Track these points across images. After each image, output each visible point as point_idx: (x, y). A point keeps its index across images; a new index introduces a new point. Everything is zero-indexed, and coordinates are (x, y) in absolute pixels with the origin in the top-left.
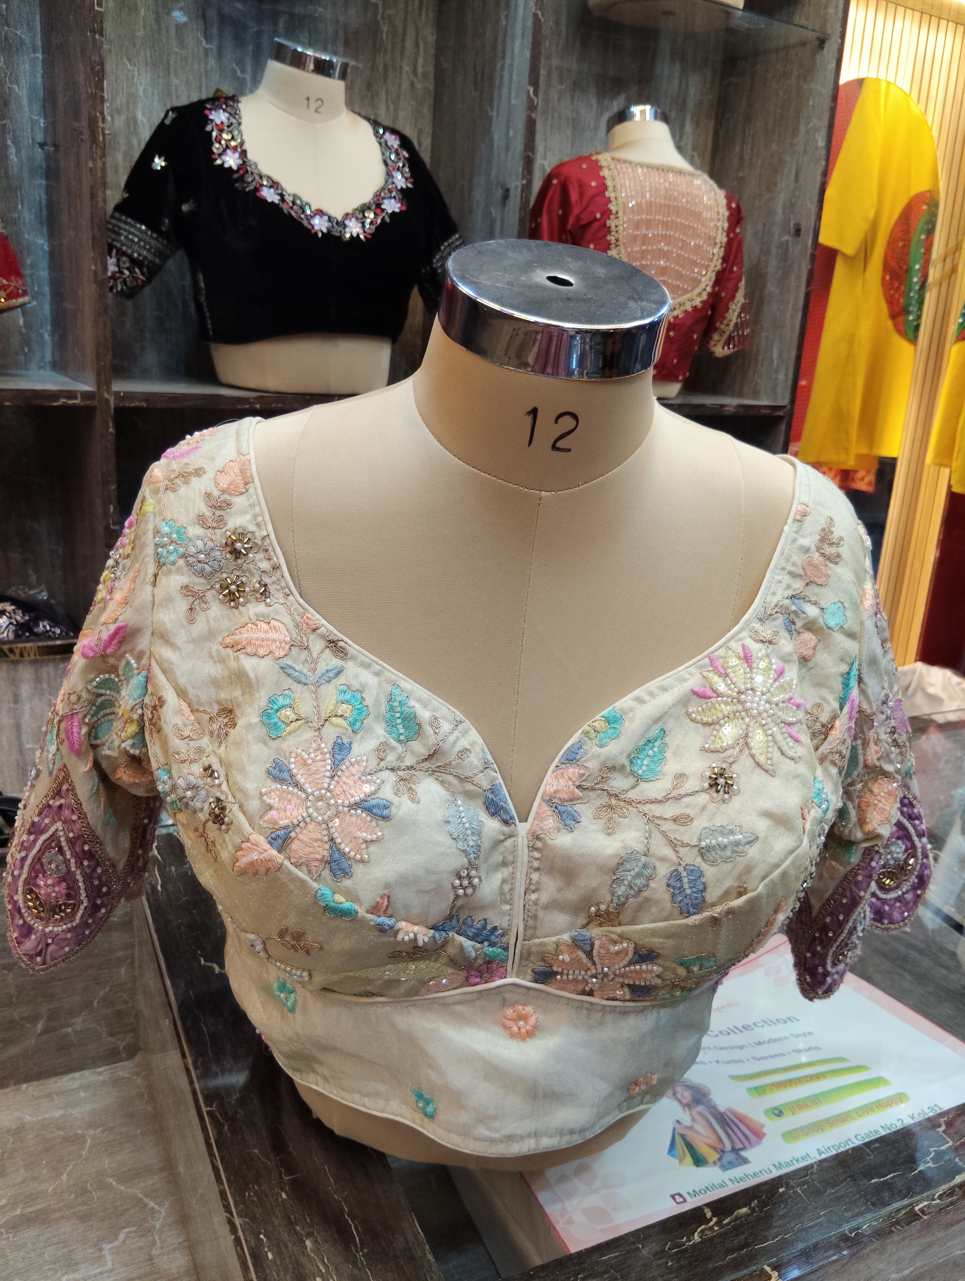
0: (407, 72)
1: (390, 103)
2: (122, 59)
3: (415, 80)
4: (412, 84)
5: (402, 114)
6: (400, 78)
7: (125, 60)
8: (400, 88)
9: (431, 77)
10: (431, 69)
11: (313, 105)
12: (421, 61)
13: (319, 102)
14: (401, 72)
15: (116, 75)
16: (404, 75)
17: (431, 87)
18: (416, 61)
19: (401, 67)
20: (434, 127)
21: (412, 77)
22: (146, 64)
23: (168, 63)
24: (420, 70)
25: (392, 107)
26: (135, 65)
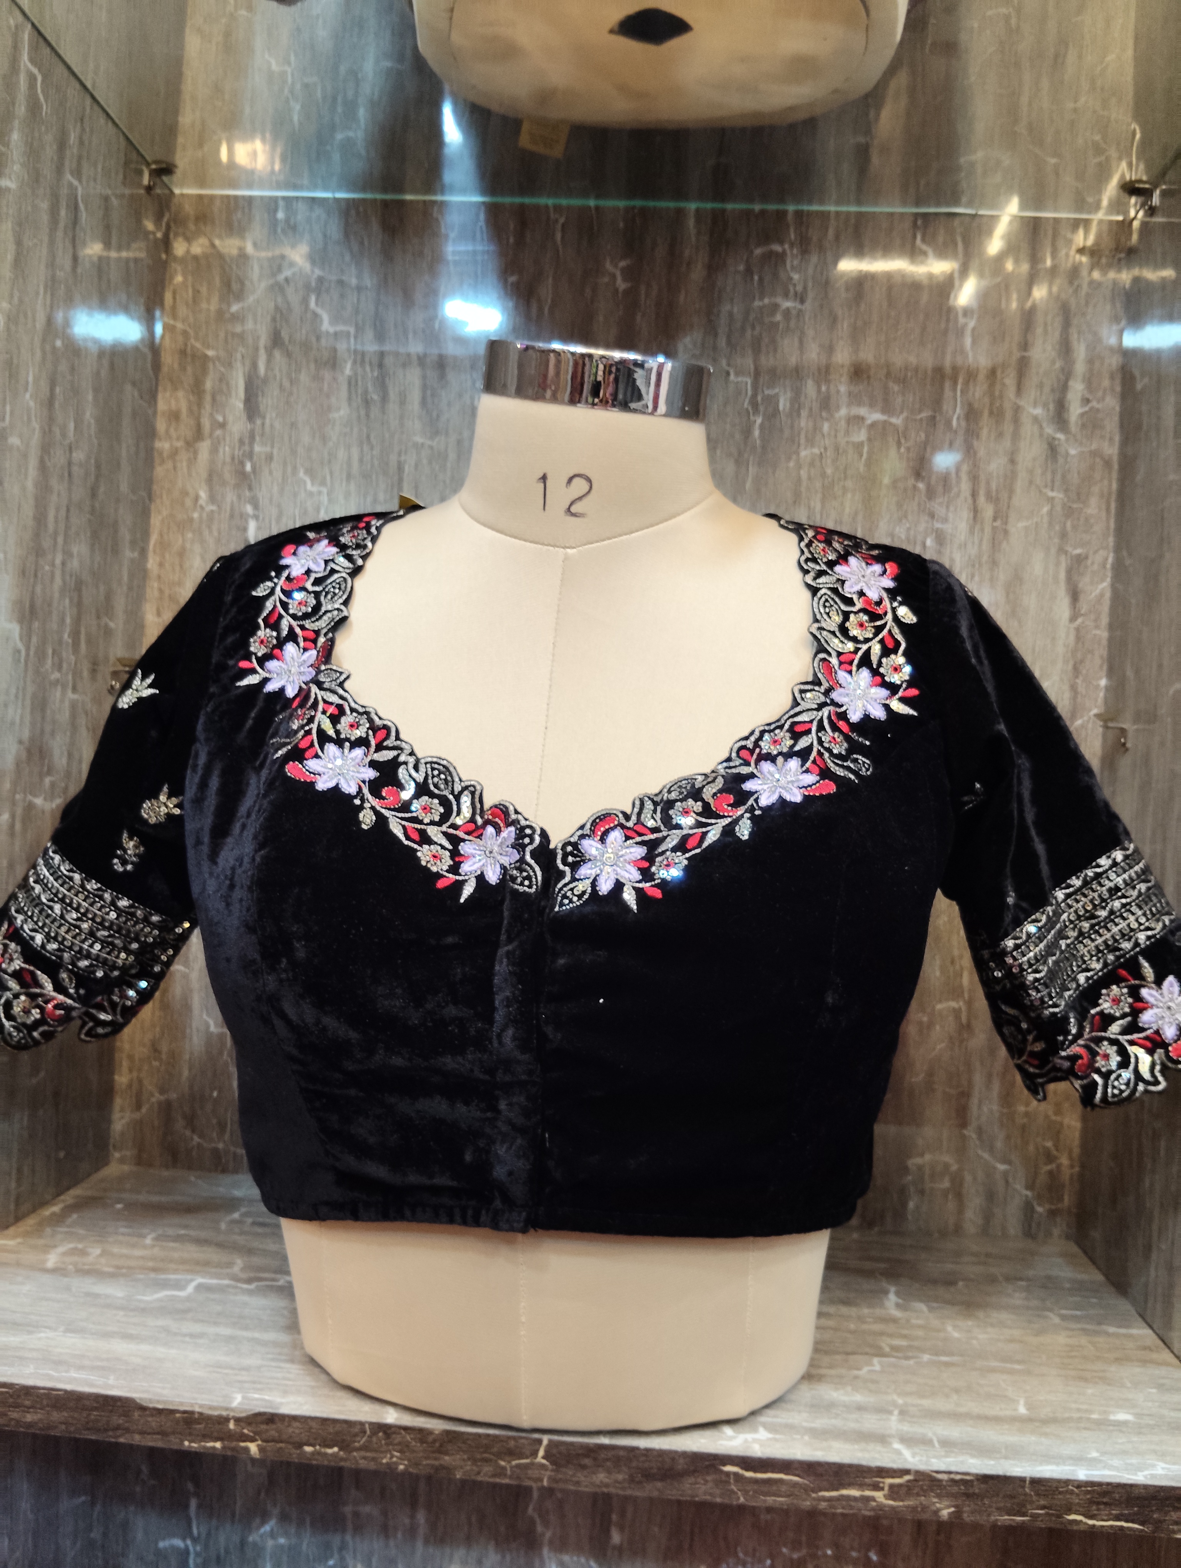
0: (1036, 420)
1: (982, 499)
2: (295, 469)
3: (1060, 436)
4: (1053, 449)
5: (1018, 526)
6: (1016, 436)
7: (301, 474)
8: (1012, 461)
9: (1112, 425)
10: (1112, 403)
11: (561, 497)
12: (1077, 389)
13: (580, 486)
14: (1016, 421)
15: (279, 506)
16: (1028, 429)
17: (1112, 450)
18: (1064, 388)
19: (1017, 409)
20: (1117, 549)
21: (1049, 430)
22: (349, 477)
23: (400, 468)
24: (1075, 410)
25: (988, 511)
26: (323, 483)
